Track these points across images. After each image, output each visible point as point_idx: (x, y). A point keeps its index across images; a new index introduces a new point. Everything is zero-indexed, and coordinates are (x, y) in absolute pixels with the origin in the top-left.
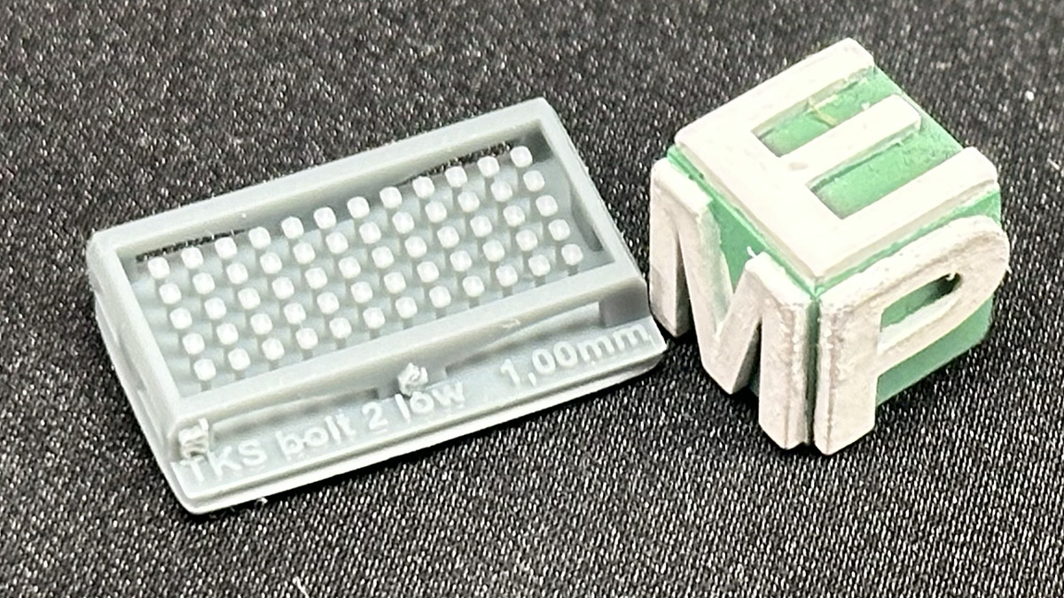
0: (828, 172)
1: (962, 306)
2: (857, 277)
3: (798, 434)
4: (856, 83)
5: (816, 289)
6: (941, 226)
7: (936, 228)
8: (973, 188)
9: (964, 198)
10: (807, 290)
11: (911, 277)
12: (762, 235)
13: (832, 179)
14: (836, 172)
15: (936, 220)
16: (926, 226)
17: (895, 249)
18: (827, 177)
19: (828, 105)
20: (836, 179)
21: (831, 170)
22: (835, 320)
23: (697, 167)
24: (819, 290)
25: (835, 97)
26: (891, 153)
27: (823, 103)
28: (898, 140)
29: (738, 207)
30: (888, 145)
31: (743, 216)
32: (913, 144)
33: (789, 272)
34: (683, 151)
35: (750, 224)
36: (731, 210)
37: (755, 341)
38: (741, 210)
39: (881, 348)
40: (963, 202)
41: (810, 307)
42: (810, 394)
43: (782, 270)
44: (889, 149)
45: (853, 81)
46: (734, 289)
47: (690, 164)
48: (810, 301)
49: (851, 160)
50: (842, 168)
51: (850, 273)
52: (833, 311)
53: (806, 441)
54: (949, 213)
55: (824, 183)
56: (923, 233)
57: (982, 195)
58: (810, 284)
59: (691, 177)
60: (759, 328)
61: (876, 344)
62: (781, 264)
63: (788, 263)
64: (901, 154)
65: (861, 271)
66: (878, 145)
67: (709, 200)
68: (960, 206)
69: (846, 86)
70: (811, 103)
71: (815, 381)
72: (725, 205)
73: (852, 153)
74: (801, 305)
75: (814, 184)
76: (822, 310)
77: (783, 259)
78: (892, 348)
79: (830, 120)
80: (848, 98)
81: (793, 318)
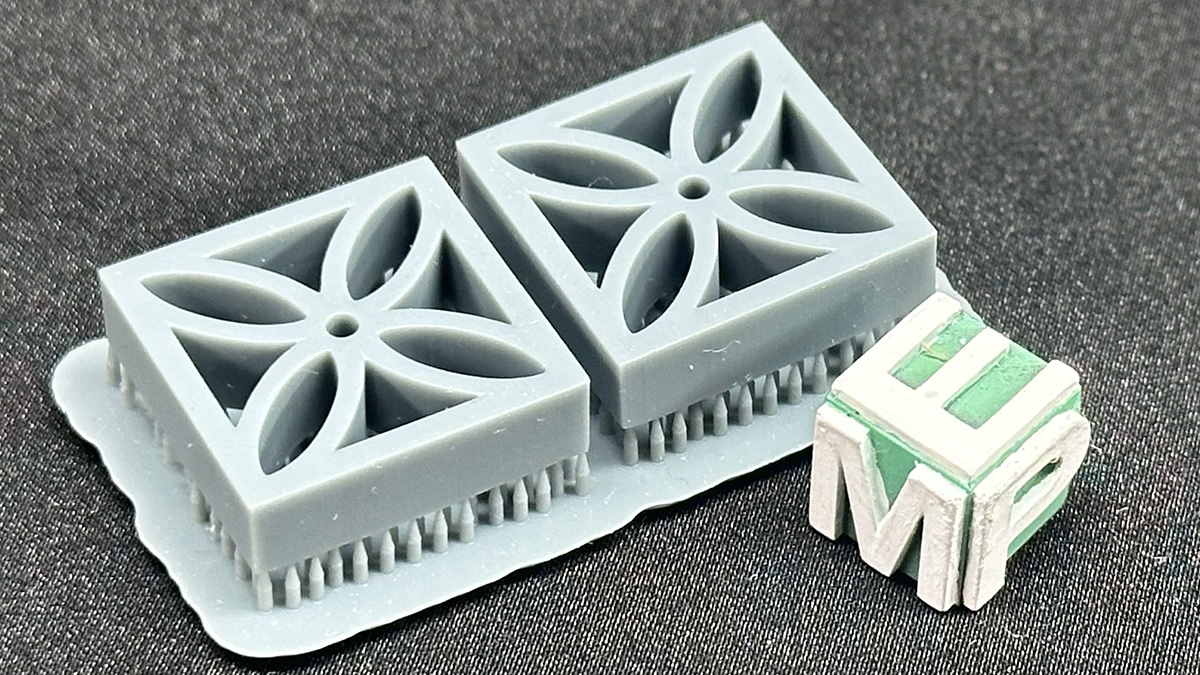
0: (954, 395)
1: (1061, 480)
2: (996, 472)
4: (951, 325)
5: (969, 485)
6: (1046, 423)
7: (1043, 425)
8: (1064, 391)
9: (1059, 399)
10: (963, 487)
11: (1033, 465)
12: (917, 451)
13: (956, 400)
15: (1042, 419)
16: (1036, 425)
17: (1019, 445)
19: (934, 344)
20: (959, 399)
21: (955, 393)
22: (986, 507)
23: (851, 406)
24: (972, 486)
25: (937, 338)
26: (992, 374)
27: (931, 343)
28: (996, 363)
29: (891, 432)
30: (990, 368)
31: (898, 438)
32: (1006, 365)
33: (943, 474)
34: (839, 397)
35: (905, 443)
36: (886, 435)
37: (915, 532)
38: (896, 434)
39: (1013, 522)
40: (1059, 402)
41: (967, 499)
42: (963, 566)
43: (939, 474)
44: (991, 371)
45: (948, 323)
47: (846, 405)
48: (966, 495)
49: (968, 383)
50: (962, 391)
51: (991, 469)
52: (985, 500)
53: (958, 603)
54: (1049, 412)
56: (1035, 431)
57: (1070, 394)
58: (964, 482)
59: (849, 415)
60: (921, 522)
61: (1009, 520)
62: (937, 471)
63: (943, 469)
64: (999, 372)
65: (998, 466)
66: (984, 369)
67: (868, 430)
68: (1056, 406)
69: (944, 328)
70: (924, 344)
71: (967, 556)
72: (881, 432)
74: (960, 499)
75: (946, 405)
76: (976, 500)
77: (938, 467)
78: (1019, 521)
79: (942, 356)
80: (948, 337)
81: (955, 509)
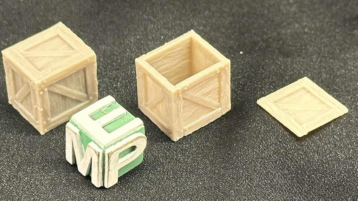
0: (106, 124)
1: (137, 153)
3: (101, 184)
4: (111, 105)
5: (104, 149)
6: (131, 135)
8: (138, 126)
9: (136, 128)
10: (102, 149)
11: (125, 146)
12: (91, 137)
14: (107, 124)
15: (130, 133)
16: (128, 135)
17: (121, 140)
18: (105, 125)
20: (108, 125)
21: (107, 123)
23: (76, 123)
25: (107, 108)
27: (104, 109)
28: (121, 117)
30: (119, 118)
31: (87, 134)
32: (124, 117)
33: (98, 145)
34: (73, 120)
35: (88, 135)
36: (84, 133)
37: (90, 162)
38: (87, 132)
39: (119, 163)
40: (136, 129)
41: (103, 153)
42: (103, 174)
43: (96, 145)
44: (119, 119)
45: (111, 104)
46: (85, 151)
47: (74, 123)
48: (103, 151)
49: (111, 121)
51: (111, 145)
52: (108, 153)
53: (102, 185)
54: (133, 132)
55: (105, 126)
56: (127, 137)
57: (140, 128)
58: (103, 147)
59: (75, 126)
60: (91, 159)
61: (118, 162)
63: (97, 143)
64: (122, 120)
65: (114, 145)
66: (117, 117)
67: (79, 130)
68: (136, 130)
69: (109, 105)
70: (102, 109)
71: (104, 171)
72: (83, 131)
73: (111, 119)
74: (101, 152)
75: (103, 126)
76: (106, 153)
78: (121, 163)
79: (105, 113)
80: (110, 108)
81: (99, 155)
